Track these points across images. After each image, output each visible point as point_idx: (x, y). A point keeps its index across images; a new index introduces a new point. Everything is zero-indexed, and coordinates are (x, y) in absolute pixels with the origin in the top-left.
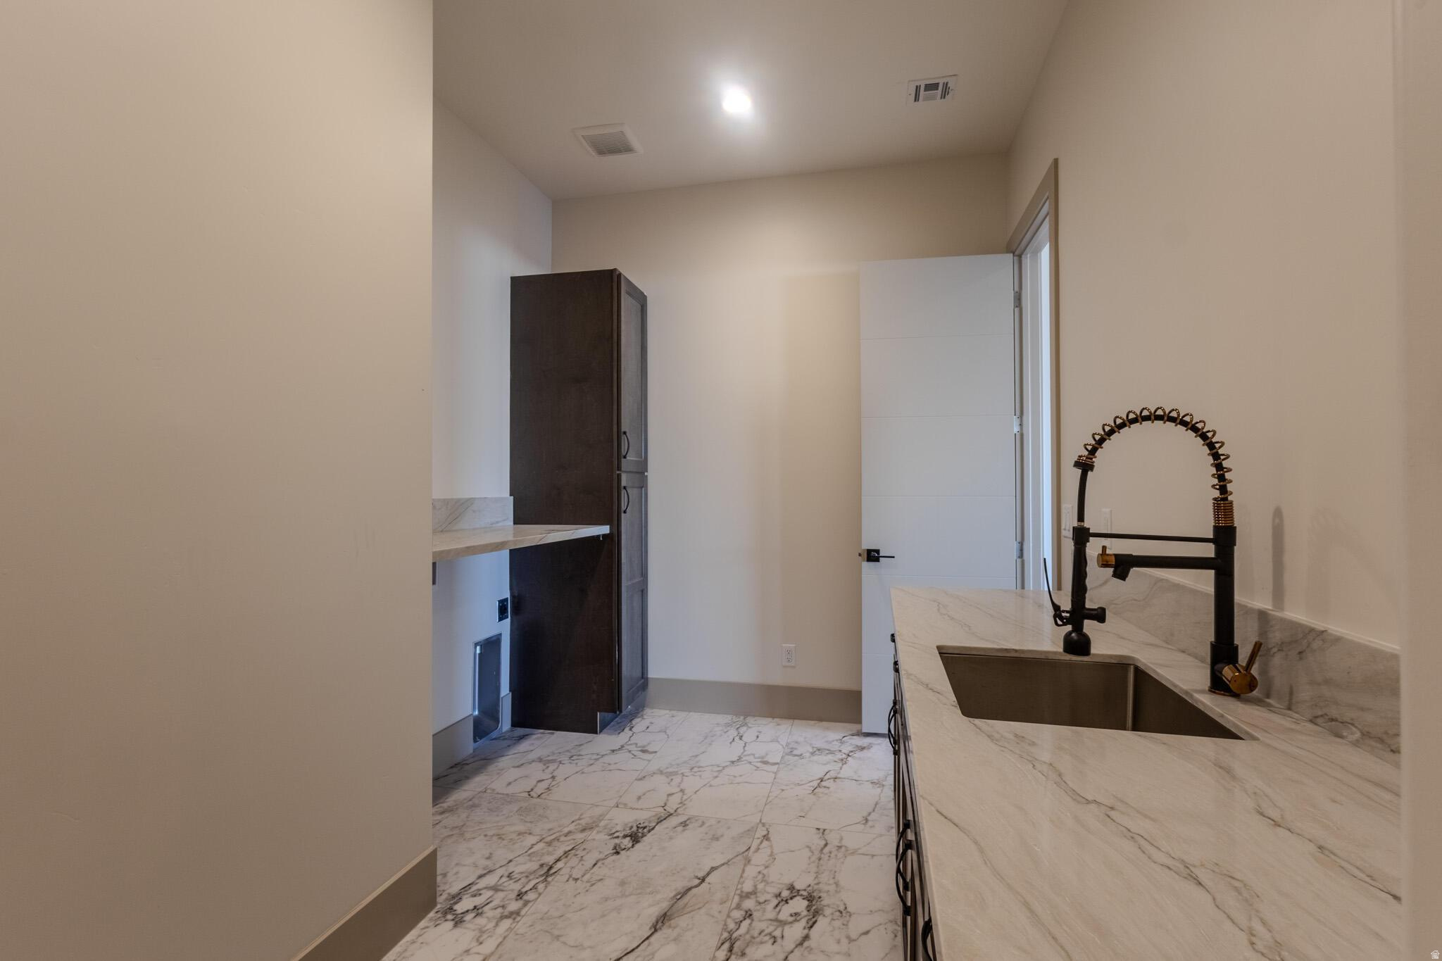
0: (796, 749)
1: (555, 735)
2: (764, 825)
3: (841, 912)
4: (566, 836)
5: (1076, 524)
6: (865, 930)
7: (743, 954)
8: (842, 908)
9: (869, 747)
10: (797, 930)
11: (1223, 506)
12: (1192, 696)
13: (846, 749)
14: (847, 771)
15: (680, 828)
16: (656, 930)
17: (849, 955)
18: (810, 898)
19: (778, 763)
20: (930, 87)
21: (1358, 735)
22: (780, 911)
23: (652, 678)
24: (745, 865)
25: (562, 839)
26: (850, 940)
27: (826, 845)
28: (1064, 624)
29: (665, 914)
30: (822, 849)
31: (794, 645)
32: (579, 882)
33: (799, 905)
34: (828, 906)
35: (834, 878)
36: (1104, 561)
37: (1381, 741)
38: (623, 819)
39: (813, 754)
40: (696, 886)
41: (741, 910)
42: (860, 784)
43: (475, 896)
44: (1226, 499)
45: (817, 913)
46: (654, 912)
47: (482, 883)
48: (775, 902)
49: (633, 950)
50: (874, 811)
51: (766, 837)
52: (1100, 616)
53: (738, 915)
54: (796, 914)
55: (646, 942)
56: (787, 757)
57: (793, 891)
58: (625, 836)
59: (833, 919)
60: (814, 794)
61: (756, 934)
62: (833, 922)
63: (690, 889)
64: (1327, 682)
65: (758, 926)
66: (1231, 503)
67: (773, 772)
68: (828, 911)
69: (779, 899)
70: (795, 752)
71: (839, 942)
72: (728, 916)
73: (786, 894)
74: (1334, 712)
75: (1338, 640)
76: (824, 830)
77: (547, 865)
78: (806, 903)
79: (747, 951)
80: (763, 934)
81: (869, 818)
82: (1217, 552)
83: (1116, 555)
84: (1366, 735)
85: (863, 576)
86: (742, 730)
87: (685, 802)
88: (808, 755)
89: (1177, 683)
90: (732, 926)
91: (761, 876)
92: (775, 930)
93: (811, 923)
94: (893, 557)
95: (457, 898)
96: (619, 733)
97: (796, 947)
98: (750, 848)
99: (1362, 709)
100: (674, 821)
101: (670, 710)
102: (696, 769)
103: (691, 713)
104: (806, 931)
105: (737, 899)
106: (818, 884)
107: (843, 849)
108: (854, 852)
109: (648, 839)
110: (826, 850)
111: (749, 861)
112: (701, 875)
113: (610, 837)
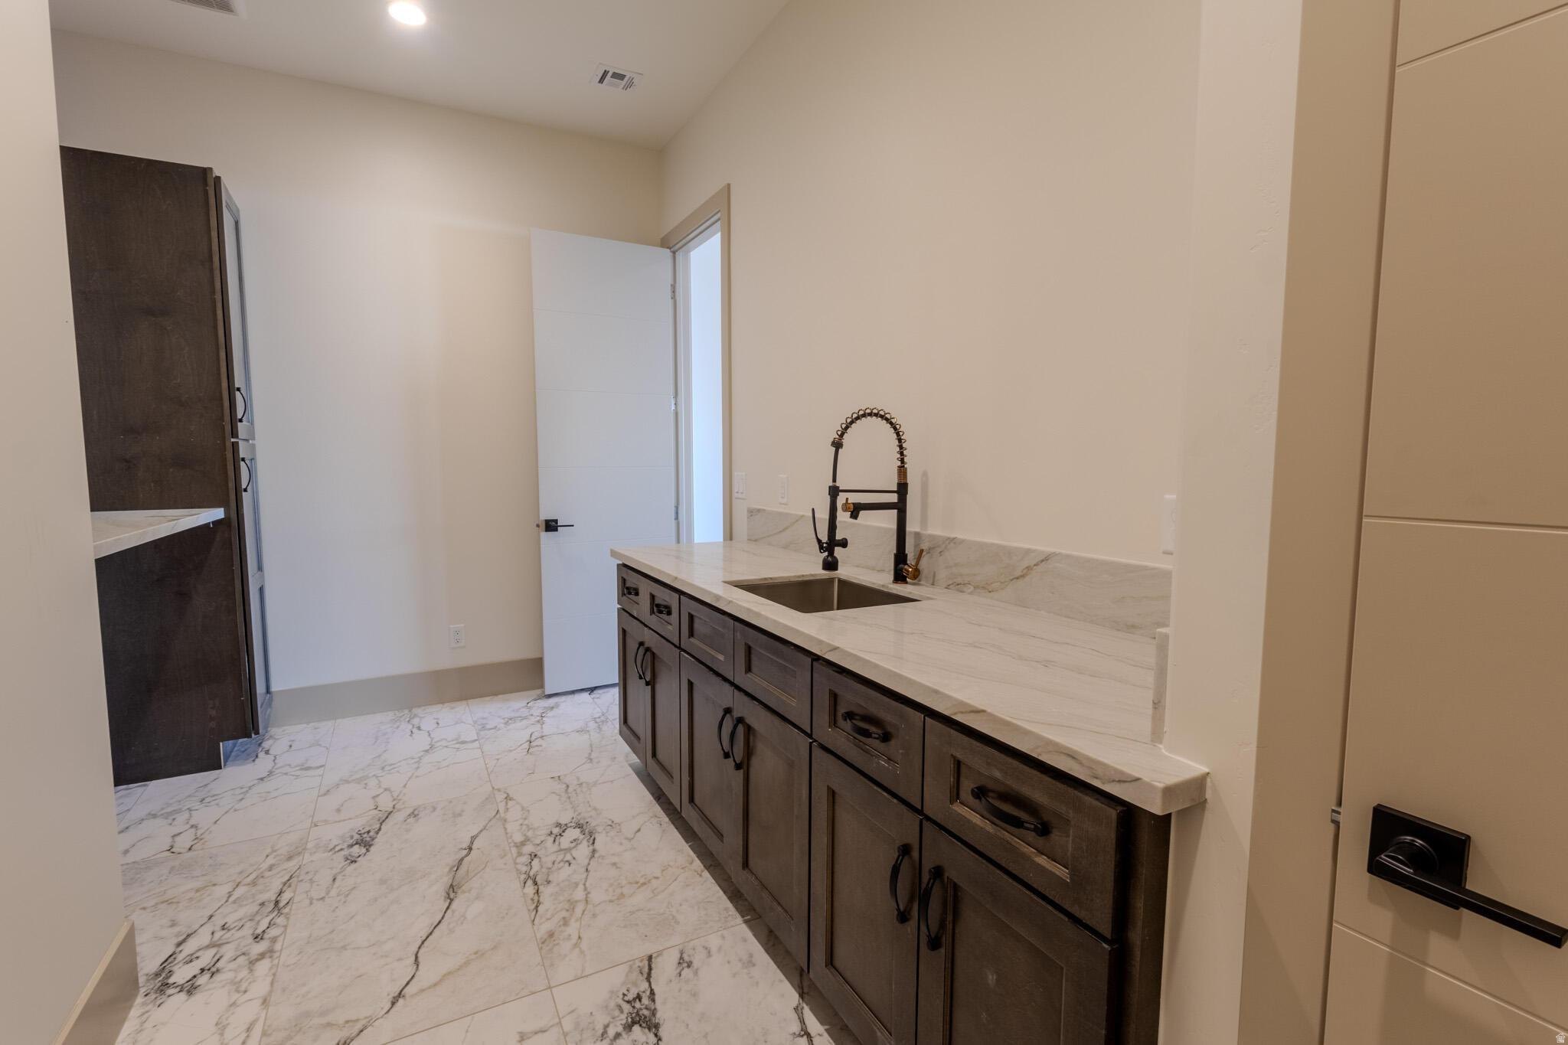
0: (486, 724)
1: (149, 787)
2: (499, 790)
3: (611, 826)
4: (270, 871)
5: (831, 484)
6: (636, 829)
7: (549, 882)
8: (610, 823)
9: (557, 705)
10: (583, 850)
11: (902, 470)
12: (888, 587)
13: (537, 712)
14: (547, 729)
15: (411, 820)
16: (452, 900)
17: (635, 849)
18: (579, 826)
19: (476, 740)
20: (616, 76)
21: (972, 588)
22: (559, 843)
23: (277, 692)
24: (504, 825)
25: (267, 874)
26: (630, 840)
27: (568, 786)
28: (825, 551)
29: (452, 886)
30: (566, 790)
31: (462, 625)
32: (326, 899)
33: (573, 833)
34: (597, 825)
35: (590, 806)
36: (845, 507)
37: (984, 588)
38: (337, 832)
39: (506, 723)
40: (467, 856)
41: (524, 855)
42: (567, 736)
43: (191, 961)
44: (903, 466)
45: (591, 833)
46: (440, 888)
47: (189, 948)
48: (551, 839)
49: (440, 922)
50: (592, 751)
51: (508, 798)
52: (844, 544)
53: (525, 859)
54: (575, 840)
55: (449, 911)
56: (482, 733)
57: (563, 828)
58: (351, 846)
59: (607, 832)
60: (531, 754)
61: (550, 865)
62: (609, 834)
63: (462, 860)
64: (956, 565)
65: (548, 861)
66: (906, 469)
67: (477, 748)
68: (599, 829)
69: (553, 836)
70: (488, 727)
71: (621, 844)
72: (516, 864)
73: (556, 831)
74: (959, 580)
75: (962, 541)
76: (559, 777)
77: (270, 901)
78: (578, 830)
79: (550, 878)
80: (556, 863)
81: (592, 757)
82: (899, 498)
83: (853, 504)
84: (976, 587)
85: (542, 546)
86: (416, 721)
87: (400, 797)
88: (503, 725)
89: (875, 581)
90: (524, 869)
91: (524, 827)
92: (565, 856)
93: (591, 841)
94: (573, 526)
95: (163, 975)
96: (254, 761)
97: (590, 860)
98: (498, 811)
99: (975, 575)
100: (398, 817)
101: (308, 723)
102: (387, 768)
103: (338, 721)
104: (591, 848)
105: (514, 850)
106: (580, 814)
107: (584, 785)
108: (595, 784)
109: (380, 839)
110: (570, 789)
111: (505, 820)
112: (465, 845)
113: (331, 853)
